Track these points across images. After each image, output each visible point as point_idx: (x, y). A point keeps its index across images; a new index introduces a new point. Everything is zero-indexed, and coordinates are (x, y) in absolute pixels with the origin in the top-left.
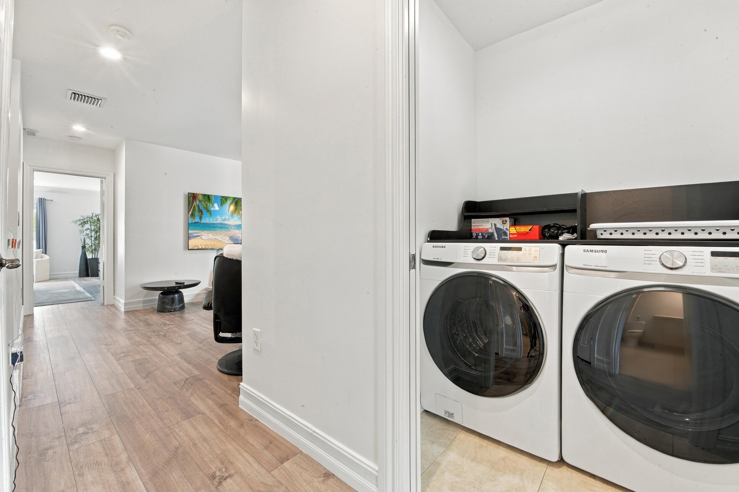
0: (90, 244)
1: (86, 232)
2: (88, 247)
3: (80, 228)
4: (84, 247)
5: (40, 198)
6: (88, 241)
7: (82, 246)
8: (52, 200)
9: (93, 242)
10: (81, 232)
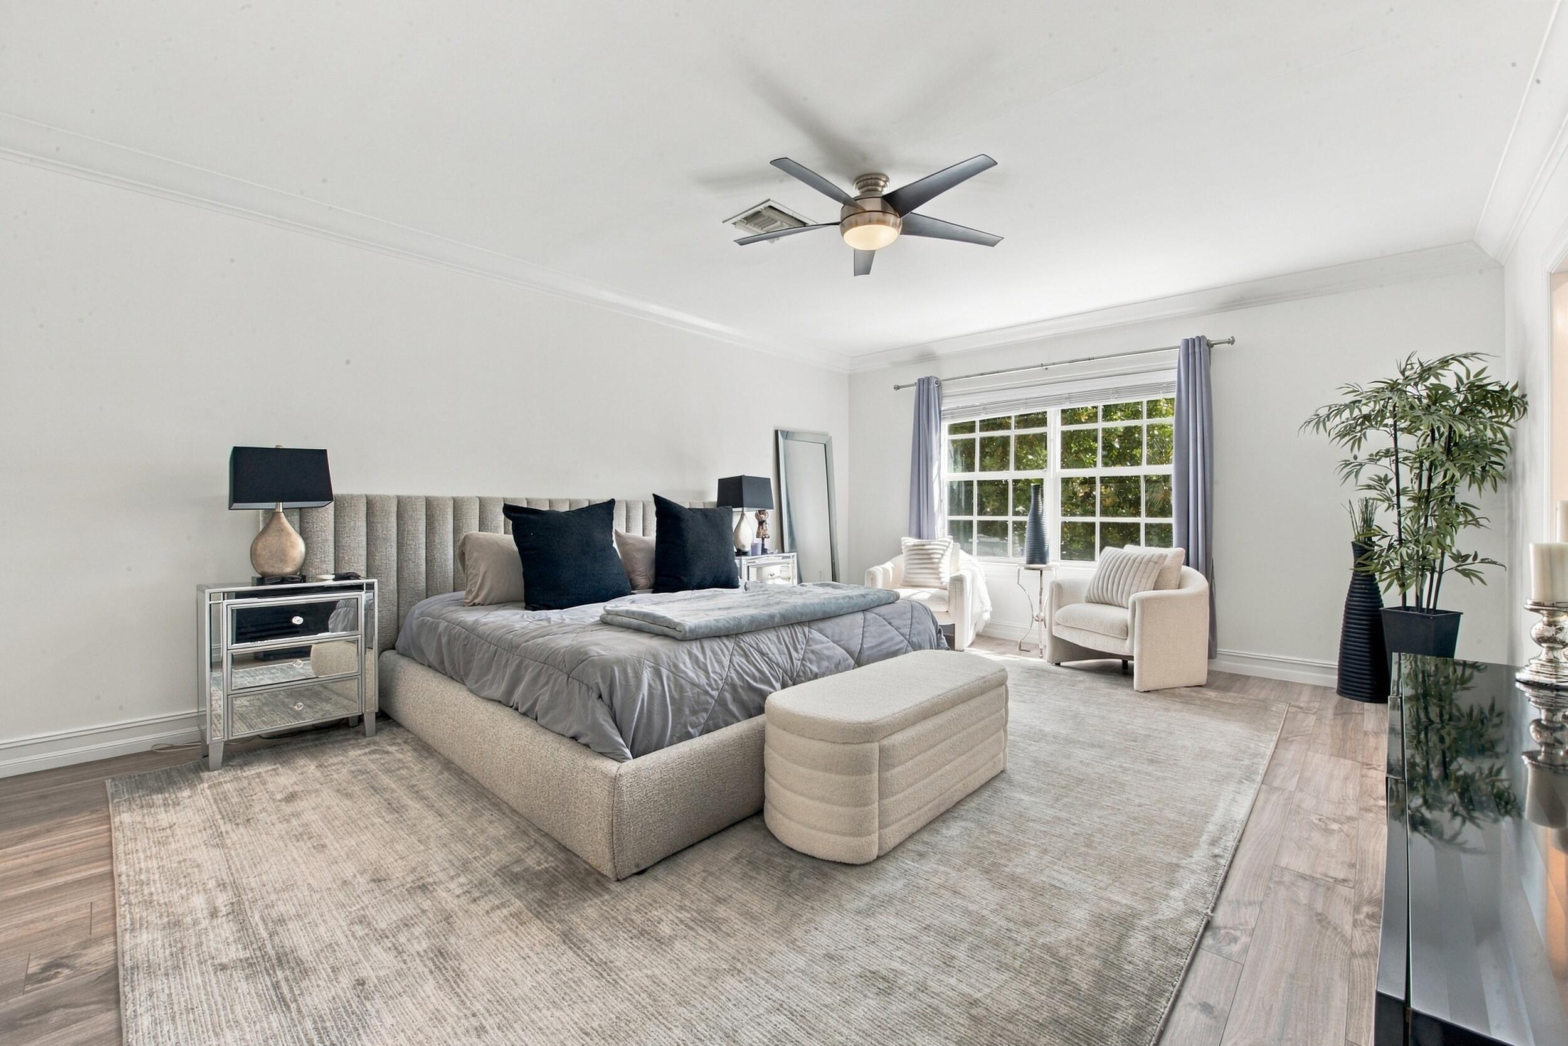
0: (1393, 532)
1: (1369, 472)
2: (1386, 546)
3: (1343, 450)
4: (1363, 549)
5: (1187, 341)
6: (1385, 519)
7: (1353, 544)
8: (1229, 343)
9: (1407, 522)
10: (1347, 470)
